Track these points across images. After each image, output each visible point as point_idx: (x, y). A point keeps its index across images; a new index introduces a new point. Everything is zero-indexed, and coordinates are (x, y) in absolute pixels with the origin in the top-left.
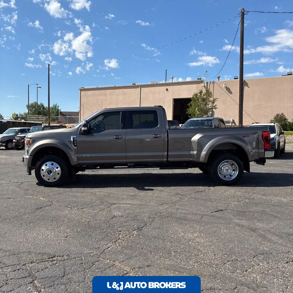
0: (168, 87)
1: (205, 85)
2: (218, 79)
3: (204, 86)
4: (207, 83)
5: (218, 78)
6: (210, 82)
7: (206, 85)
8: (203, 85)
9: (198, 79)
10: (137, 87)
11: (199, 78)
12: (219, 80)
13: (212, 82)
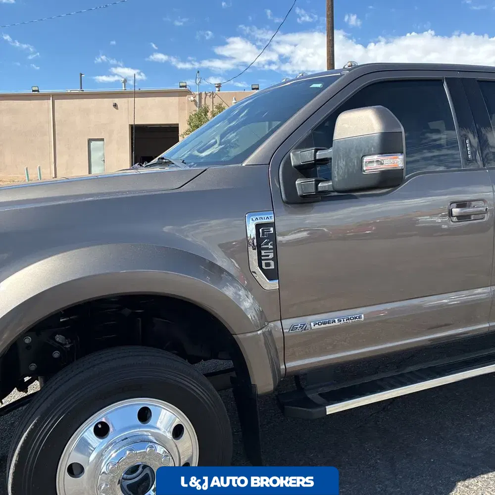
0: (116, 101)
1: (195, 99)
2: (217, 89)
3: (195, 101)
4: (200, 95)
5: (217, 87)
6: (206, 94)
7: (197, 99)
8: (192, 98)
9: (181, 87)
10: (45, 97)
11: (181, 84)
12: (219, 91)
13: (209, 94)
